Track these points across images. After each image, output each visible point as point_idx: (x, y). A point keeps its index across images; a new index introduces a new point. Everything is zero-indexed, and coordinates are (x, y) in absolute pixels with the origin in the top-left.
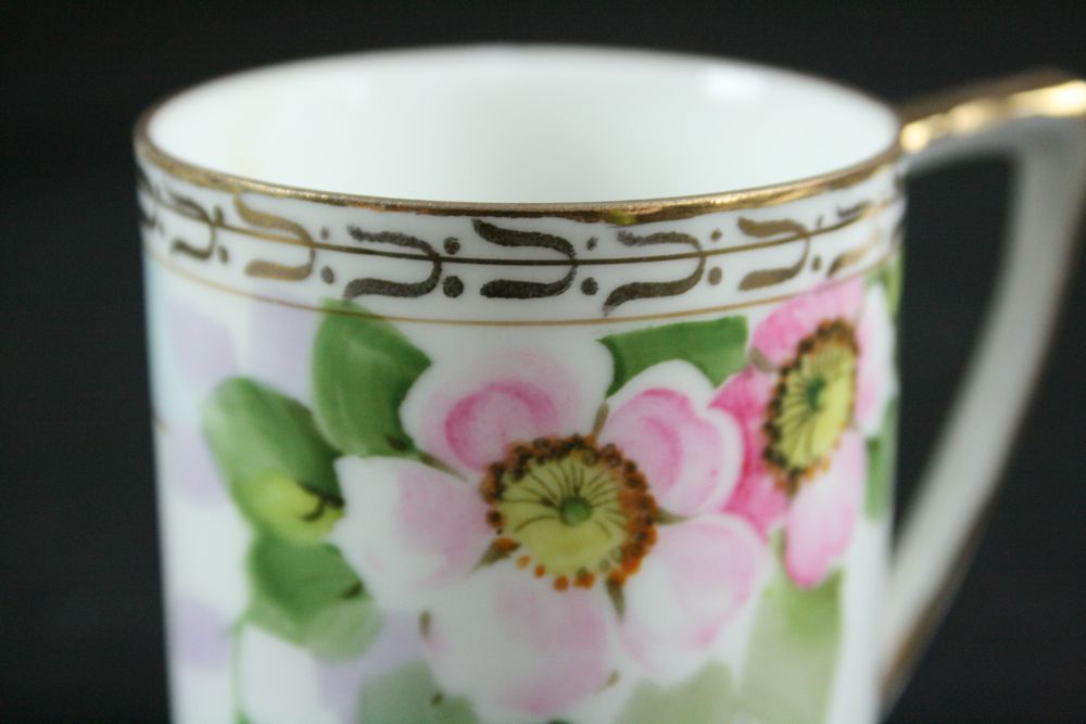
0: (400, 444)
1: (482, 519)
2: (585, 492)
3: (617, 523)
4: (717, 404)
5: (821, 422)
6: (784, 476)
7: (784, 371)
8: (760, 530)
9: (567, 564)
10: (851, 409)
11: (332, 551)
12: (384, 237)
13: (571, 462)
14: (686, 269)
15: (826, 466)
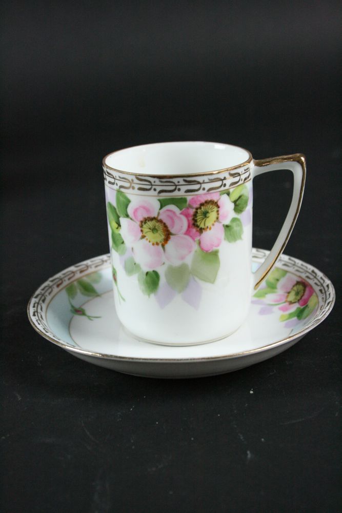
0: (127, 216)
1: (140, 231)
2: (156, 227)
3: (162, 234)
4: (181, 214)
5: (207, 219)
6: (198, 229)
7: (197, 209)
8: (193, 239)
9: (154, 241)
10: (217, 218)
11: (120, 234)
12: (123, 178)
13: (154, 222)
14: (173, 188)
15: (210, 229)
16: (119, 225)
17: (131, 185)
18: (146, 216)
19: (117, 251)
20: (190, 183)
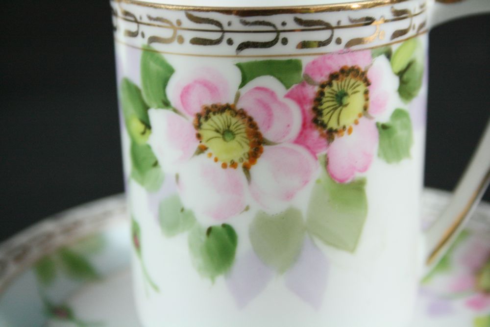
0: (166, 104)
1: (194, 136)
2: (232, 128)
3: (246, 142)
4: (288, 96)
5: (345, 111)
6: (325, 132)
7: (323, 86)
8: (314, 153)
9: (226, 158)
10: (365, 108)
11: (149, 147)
12: (158, 19)
13: (226, 115)
14: (270, 37)
15: (350, 131)
16: (147, 126)
17: (175, 33)
18: (209, 102)
19: (142, 183)
20: (309, 25)
